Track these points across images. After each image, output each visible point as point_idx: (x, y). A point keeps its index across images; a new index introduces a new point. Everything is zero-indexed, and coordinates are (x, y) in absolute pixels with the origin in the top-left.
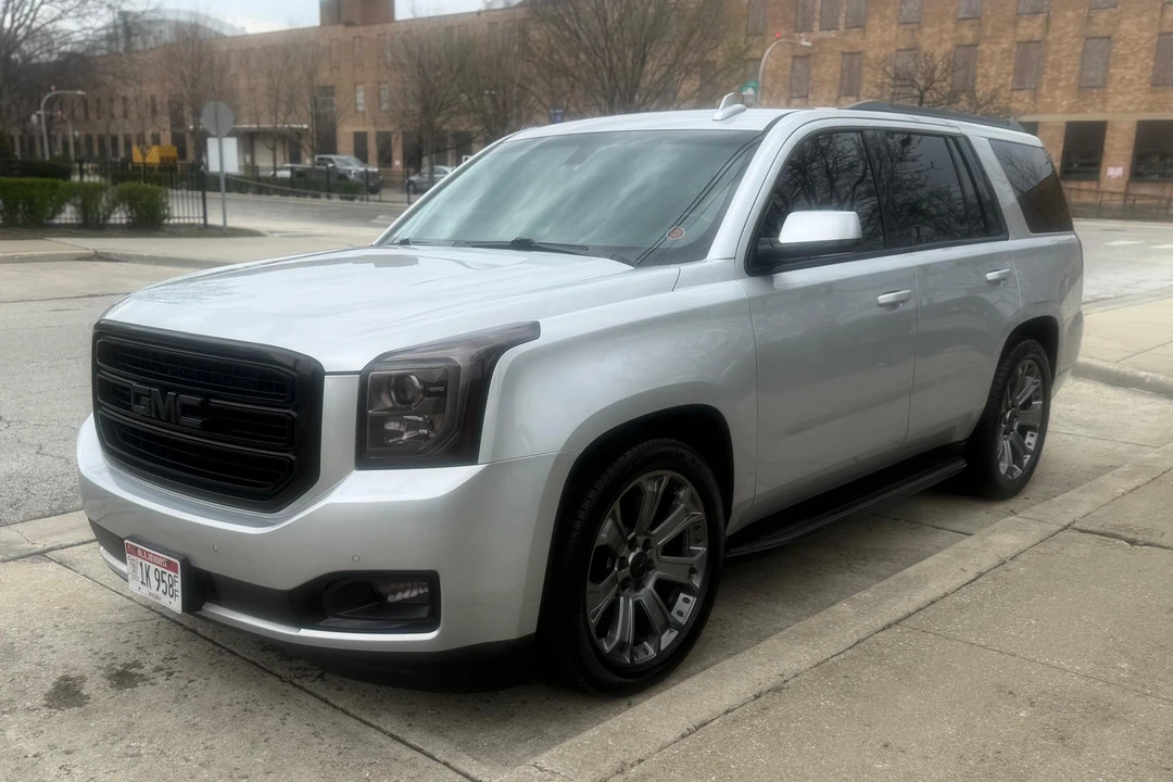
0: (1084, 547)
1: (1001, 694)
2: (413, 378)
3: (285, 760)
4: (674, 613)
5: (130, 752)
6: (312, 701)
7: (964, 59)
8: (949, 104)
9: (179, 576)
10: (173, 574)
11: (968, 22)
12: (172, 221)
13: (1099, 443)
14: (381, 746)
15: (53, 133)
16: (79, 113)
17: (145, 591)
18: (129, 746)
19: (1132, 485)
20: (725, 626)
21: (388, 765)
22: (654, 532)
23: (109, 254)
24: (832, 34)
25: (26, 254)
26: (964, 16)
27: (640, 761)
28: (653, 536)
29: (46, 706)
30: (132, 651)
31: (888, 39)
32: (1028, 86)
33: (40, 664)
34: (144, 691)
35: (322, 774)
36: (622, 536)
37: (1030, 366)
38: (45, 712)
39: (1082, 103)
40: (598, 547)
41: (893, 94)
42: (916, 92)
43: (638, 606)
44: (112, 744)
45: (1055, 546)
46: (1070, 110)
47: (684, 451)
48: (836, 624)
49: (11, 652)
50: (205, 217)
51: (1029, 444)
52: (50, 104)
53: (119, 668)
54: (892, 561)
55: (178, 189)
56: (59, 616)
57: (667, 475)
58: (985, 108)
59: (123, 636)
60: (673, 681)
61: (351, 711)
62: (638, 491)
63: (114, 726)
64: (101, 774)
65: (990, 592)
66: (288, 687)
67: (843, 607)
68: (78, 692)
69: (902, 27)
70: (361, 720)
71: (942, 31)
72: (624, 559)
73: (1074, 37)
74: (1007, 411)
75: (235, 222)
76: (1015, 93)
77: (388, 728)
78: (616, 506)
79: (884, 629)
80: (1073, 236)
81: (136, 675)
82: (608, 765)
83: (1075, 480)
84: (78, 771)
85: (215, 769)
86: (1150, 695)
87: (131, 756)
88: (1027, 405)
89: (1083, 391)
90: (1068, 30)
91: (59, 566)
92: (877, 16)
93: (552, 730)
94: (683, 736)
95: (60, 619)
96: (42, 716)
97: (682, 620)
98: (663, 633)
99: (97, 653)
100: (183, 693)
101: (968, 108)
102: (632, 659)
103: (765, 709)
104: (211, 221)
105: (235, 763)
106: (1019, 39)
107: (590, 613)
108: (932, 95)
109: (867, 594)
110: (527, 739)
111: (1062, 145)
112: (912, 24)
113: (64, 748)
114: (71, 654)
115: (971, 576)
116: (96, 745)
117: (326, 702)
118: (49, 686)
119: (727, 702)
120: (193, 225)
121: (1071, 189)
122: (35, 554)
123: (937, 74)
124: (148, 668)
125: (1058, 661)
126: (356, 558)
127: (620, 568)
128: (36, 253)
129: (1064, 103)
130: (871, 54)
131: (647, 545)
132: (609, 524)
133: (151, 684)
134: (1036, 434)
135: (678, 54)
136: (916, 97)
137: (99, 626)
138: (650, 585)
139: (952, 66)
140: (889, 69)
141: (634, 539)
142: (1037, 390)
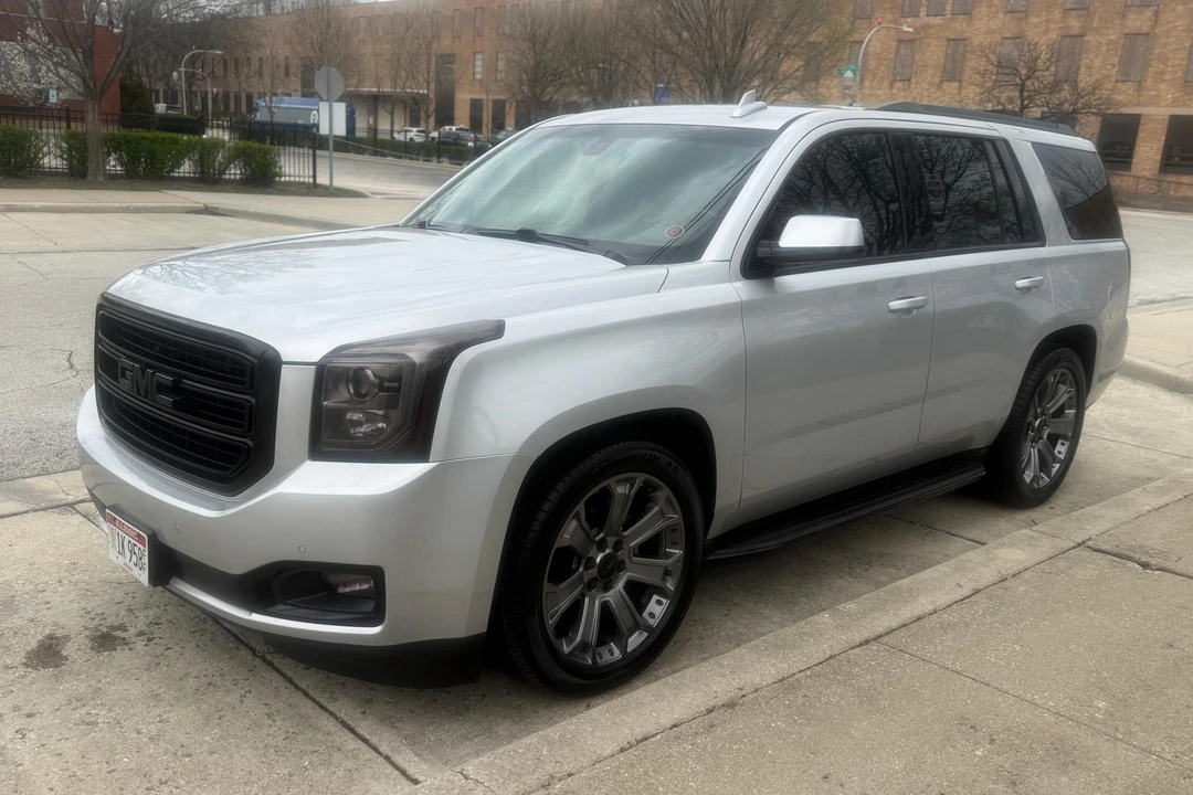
0: (1093, 567)
1: (963, 727)
2: (369, 372)
3: (232, 740)
4: (645, 614)
5: (87, 720)
6: (277, 679)
7: (1070, 49)
8: (1051, 93)
9: (147, 550)
10: (142, 548)
11: (1075, 13)
12: (283, 179)
13: (1142, 452)
14: (328, 734)
15: (194, 88)
16: (219, 71)
17: (120, 561)
18: (88, 713)
19: (1160, 502)
20: (707, 627)
21: (330, 754)
22: (626, 533)
23: (217, 208)
24: (938, 20)
25: (140, 205)
26: (1071, 6)
27: (570, 775)
28: (624, 537)
29: (24, 664)
30: (123, 612)
31: (994, 27)
32: (1133, 78)
33: (32, 620)
34: (121, 656)
35: (263, 759)
36: (589, 537)
37: (1063, 375)
38: (22, 670)
39: (1187, 97)
40: (557, 549)
41: (995, 81)
42: (1018, 81)
43: (605, 607)
44: (74, 709)
45: (1062, 564)
46: (1174, 103)
47: (658, 455)
48: (812, 636)
49: (9, 605)
50: (314, 177)
51: (1060, 453)
52: (193, 61)
53: (105, 630)
54: (896, 567)
55: (299, 147)
56: (67, 571)
57: (640, 478)
58: (1086, 98)
59: (119, 595)
60: (638, 684)
61: (312, 693)
62: (606, 494)
63: (80, 691)
64: (53, 740)
65: (981, 612)
66: (258, 662)
67: (825, 618)
68: (58, 652)
69: (1009, 15)
70: (318, 703)
71: (1048, 21)
72: (593, 559)
73: (1183, 32)
74: (1036, 419)
75: (341, 181)
76: (1119, 84)
77: (342, 715)
78: (581, 508)
79: (861, 645)
80: (1122, 244)
81: (119, 638)
82: (536, 776)
83: (1106, 492)
84: (32, 735)
85: (162, 744)
86: (1122, 740)
87: (88, 724)
88: (1059, 413)
89: (1138, 395)
90: (1177, 24)
91: (84, 520)
92: (985, 4)
93: (502, 729)
94: (622, 750)
95: (65, 574)
96: (17, 674)
97: (653, 622)
98: (630, 635)
99: (89, 612)
100: (156, 660)
101: (1069, 97)
102: (594, 660)
103: (712, 726)
104: (319, 181)
105: (183, 739)
106: (1126, 31)
107: (547, 616)
108: (1033, 84)
109: (851, 606)
110: (476, 737)
111: (1163, 138)
112: (1019, 13)
113: (27, 710)
114: (66, 613)
115: (966, 591)
116: (58, 710)
117: (291, 682)
118: (34, 644)
119: (677, 715)
120: (303, 183)
121: (1170, 182)
122: (66, 505)
123: (1040, 63)
124: (132, 631)
125: (1033, 695)
126: (303, 549)
127: (586, 568)
128: (150, 205)
129: (1169, 96)
130: (976, 41)
131: (618, 546)
132: (572, 525)
133: (130, 649)
134: (1067, 443)
135: (778, 34)
136: (1017, 85)
137: (100, 584)
138: (620, 585)
139: (1056, 55)
140: (992, 56)
141: (603, 539)
142: (1070, 398)
